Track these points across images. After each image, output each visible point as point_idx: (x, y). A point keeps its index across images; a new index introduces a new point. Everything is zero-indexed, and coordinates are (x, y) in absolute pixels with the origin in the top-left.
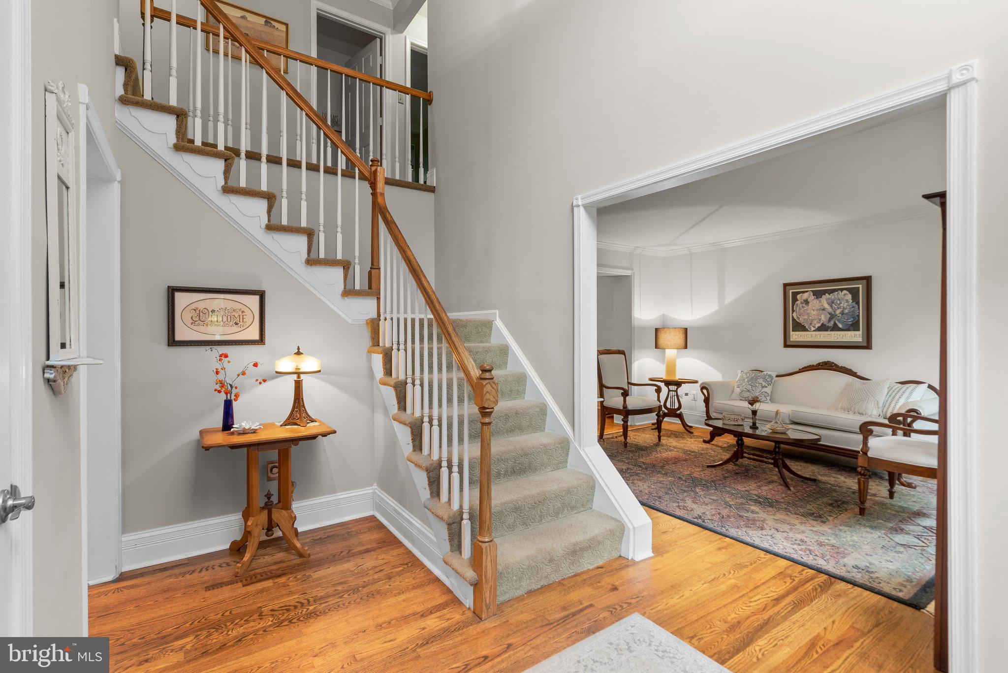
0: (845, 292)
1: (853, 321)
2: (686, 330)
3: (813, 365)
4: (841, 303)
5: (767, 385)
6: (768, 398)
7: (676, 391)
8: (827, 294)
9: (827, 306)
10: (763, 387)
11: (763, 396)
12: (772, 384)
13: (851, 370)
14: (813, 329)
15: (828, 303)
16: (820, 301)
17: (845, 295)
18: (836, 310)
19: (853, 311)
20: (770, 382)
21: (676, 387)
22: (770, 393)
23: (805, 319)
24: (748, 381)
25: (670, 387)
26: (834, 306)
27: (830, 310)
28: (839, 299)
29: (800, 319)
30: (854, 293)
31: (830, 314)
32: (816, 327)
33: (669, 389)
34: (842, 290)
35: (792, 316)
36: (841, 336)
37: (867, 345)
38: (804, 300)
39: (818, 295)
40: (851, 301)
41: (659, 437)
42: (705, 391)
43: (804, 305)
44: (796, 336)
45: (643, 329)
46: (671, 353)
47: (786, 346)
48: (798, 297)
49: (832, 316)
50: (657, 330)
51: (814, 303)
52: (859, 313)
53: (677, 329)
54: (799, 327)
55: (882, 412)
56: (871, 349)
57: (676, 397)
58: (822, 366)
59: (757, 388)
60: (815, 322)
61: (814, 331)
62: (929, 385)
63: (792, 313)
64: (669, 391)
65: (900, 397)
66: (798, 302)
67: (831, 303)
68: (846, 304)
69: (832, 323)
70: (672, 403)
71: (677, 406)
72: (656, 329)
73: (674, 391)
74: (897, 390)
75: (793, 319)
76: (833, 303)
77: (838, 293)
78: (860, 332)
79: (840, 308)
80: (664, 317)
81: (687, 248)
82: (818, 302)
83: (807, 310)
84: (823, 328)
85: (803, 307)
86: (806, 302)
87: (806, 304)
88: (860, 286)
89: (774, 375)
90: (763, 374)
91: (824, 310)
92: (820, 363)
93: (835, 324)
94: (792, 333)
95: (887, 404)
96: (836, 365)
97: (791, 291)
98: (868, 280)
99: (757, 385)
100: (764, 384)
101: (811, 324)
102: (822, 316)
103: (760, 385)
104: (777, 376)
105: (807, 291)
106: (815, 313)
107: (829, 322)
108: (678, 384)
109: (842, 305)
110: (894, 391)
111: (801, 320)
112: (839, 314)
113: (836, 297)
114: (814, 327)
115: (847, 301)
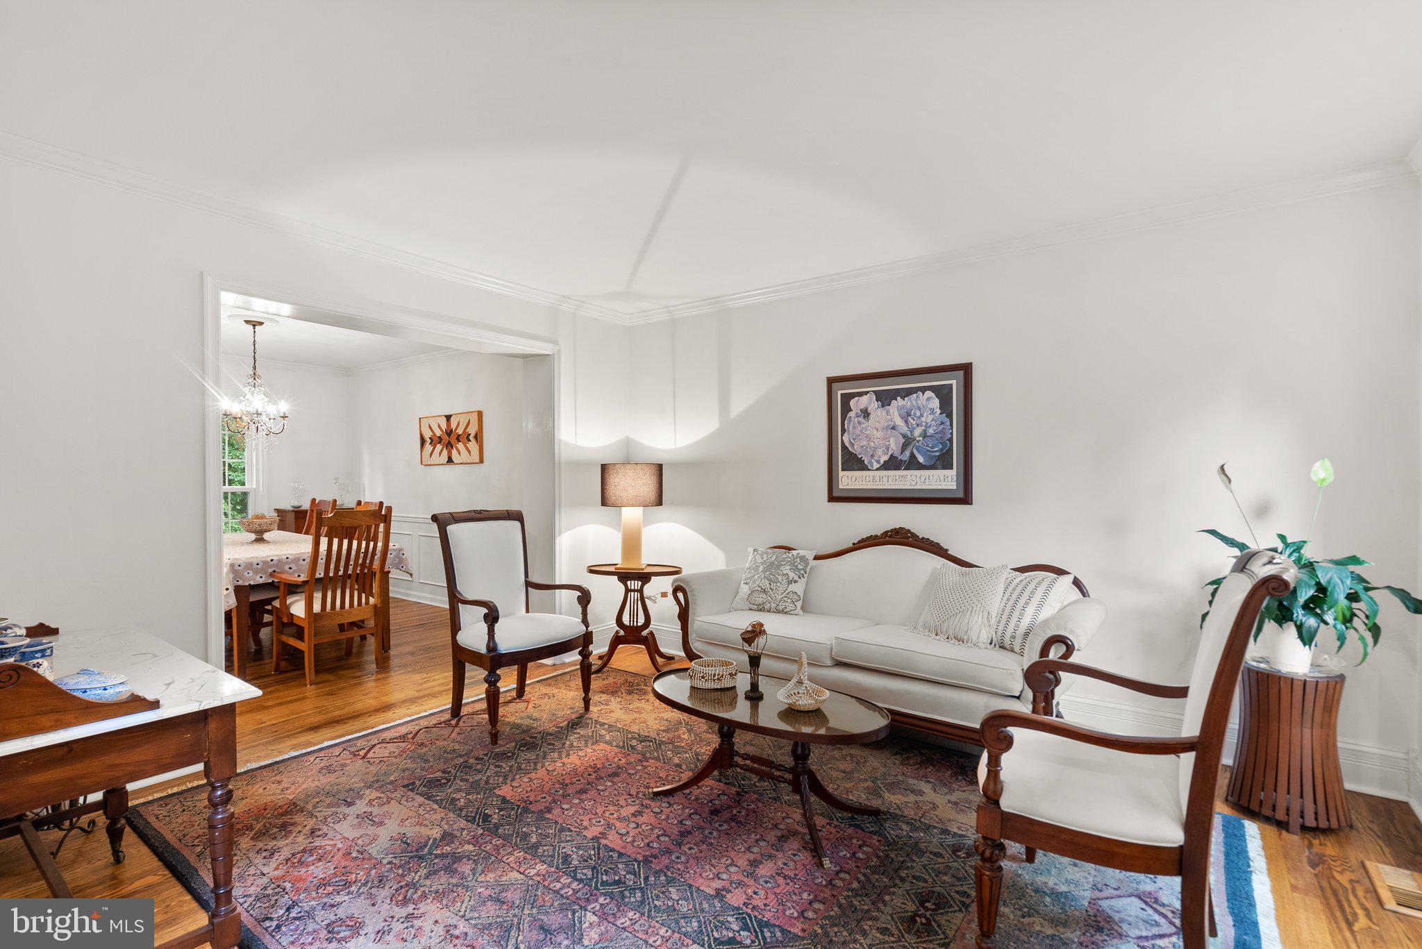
0: (929, 394)
1: (942, 450)
2: (660, 467)
3: (877, 536)
4: (922, 415)
5: (796, 578)
6: (799, 604)
7: (641, 591)
8: (899, 398)
9: (899, 422)
10: (790, 582)
11: (789, 601)
12: (805, 576)
13: (938, 544)
14: (876, 466)
15: (900, 415)
16: (888, 412)
17: (928, 399)
18: (914, 429)
19: (942, 432)
20: (802, 572)
21: (640, 583)
22: (801, 593)
23: (863, 447)
24: (764, 572)
25: (629, 583)
26: (912, 421)
27: (905, 429)
28: (919, 408)
29: (855, 447)
30: (944, 395)
31: (904, 436)
32: (882, 462)
33: (626, 586)
34: (923, 390)
35: (842, 440)
36: (923, 479)
37: (964, 497)
38: (861, 410)
39: (885, 398)
40: (939, 411)
41: (587, 702)
42: (680, 595)
43: (861, 419)
44: (849, 480)
45: (579, 465)
46: (632, 514)
47: (832, 498)
48: (852, 403)
49: (908, 441)
50: (604, 468)
51: (879, 415)
52: (952, 434)
53: (638, 467)
54: (854, 462)
55: (996, 632)
56: (971, 504)
57: (639, 602)
58: (890, 537)
59: (779, 584)
60: (880, 452)
61: (877, 469)
62: (1075, 578)
63: (842, 436)
64: (628, 591)
65: (1027, 603)
66: (852, 414)
67: (906, 416)
68: (931, 417)
69: (907, 453)
70: (633, 615)
71: (641, 621)
72: (602, 465)
73: (637, 591)
74: (1020, 587)
75: (844, 447)
76: (909, 415)
77: (918, 397)
78: (952, 473)
79: (922, 426)
80: (628, 443)
81: (667, 307)
82: (884, 413)
83: (866, 429)
84: (892, 464)
85: (859, 423)
86: (866, 413)
87: (864, 417)
88: (954, 382)
89: (810, 555)
90: (790, 555)
91: (893, 428)
92: (887, 532)
93: (912, 456)
94: (841, 473)
95: (1005, 617)
96: (914, 536)
97: (840, 392)
98: (966, 370)
99: (780, 578)
100: (792, 575)
101: (872, 456)
102: (892, 440)
103: (784, 578)
104: (817, 558)
105: (866, 393)
106: (879, 434)
107: (902, 452)
108: (645, 578)
109: (923, 419)
110: (1014, 590)
111: (856, 449)
112: (920, 436)
113: (915, 403)
114: (878, 462)
115: (932, 411)
